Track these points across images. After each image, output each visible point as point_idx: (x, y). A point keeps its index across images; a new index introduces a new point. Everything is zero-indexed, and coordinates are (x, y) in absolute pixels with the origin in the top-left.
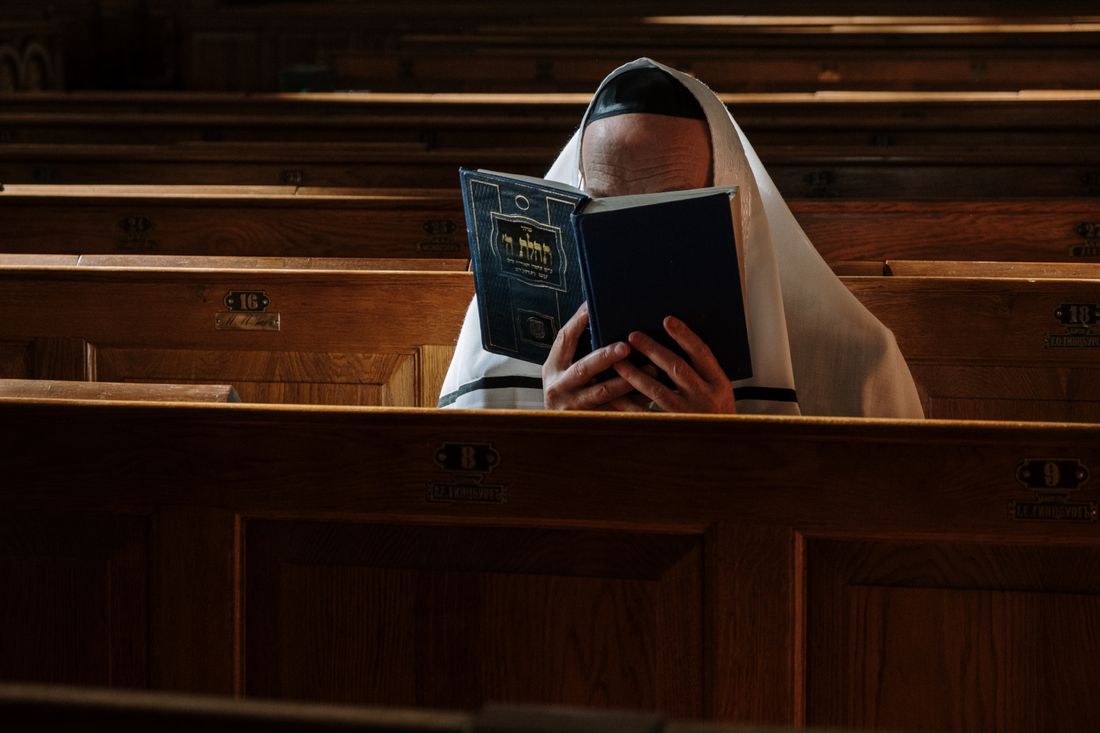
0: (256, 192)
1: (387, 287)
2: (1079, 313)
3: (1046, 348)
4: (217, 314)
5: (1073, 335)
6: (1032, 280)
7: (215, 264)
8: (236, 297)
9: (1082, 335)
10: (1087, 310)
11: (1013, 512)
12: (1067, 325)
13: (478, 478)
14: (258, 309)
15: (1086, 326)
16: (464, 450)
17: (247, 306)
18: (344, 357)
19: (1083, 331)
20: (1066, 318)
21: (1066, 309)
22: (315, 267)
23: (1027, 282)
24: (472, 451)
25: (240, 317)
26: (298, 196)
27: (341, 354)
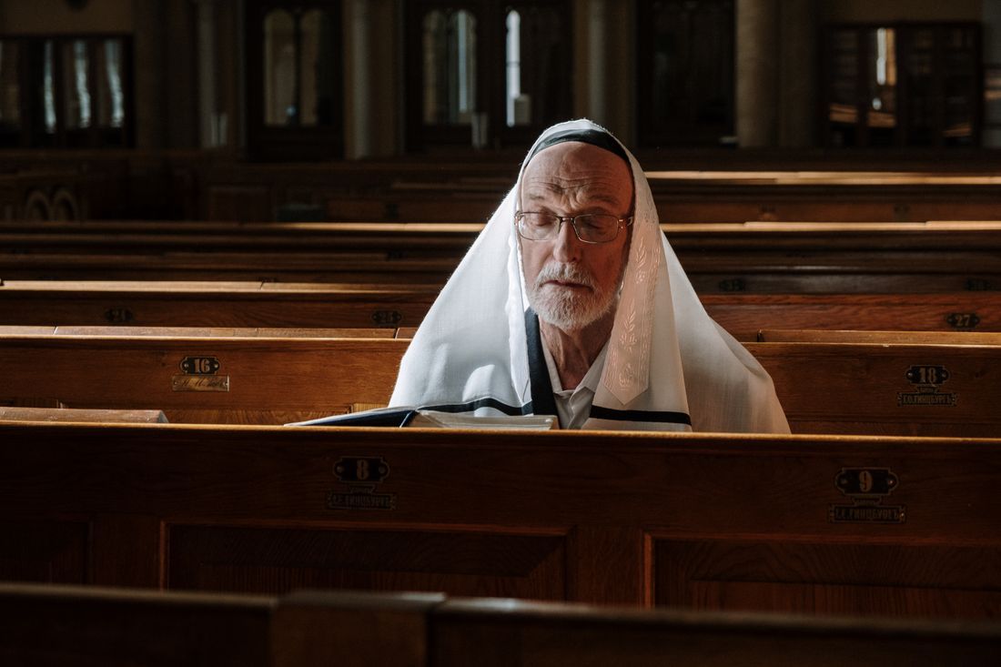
0: (225, 287)
1: (323, 352)
2: (927, 374)
3: (899, 405)
4: (174, 378)
5: (922, 394)
6: (886, 345)
7: (174, 333)
8: (191, 361)
9: (929, 394)
10: (934, 372)
11: (833, 514)
12: (917, 385)
13: (370, 488)
14: (208, 373)
15: (934, 385)
16: (359, 463)
17: (200, 369)
18: (285, 414)
19: (931, 391)
20: (916, 379)
21: (916, 371)
22: (261, 336)
23: (882, 347)
24: (366, 464)
25: (194, 380)
26: (262, 290)
27: (282, 413)
